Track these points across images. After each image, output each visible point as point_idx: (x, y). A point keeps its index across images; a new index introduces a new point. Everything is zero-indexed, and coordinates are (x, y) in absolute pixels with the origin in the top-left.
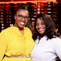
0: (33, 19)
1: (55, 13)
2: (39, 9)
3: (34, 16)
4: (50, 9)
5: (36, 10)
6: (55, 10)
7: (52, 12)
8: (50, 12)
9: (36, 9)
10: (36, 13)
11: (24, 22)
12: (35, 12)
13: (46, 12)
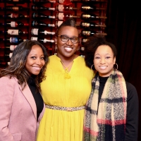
0: (46, 32)
1: (102, 17)
2: (61, 8)
3: (49, 25)
4: (89, 8)
5: (54, 9)
6: (100, 11)
7: (95, 16)
8: (89, 16)
9: (55, 7)
10: (54, 17)
11: (71, 46)
12: (52, 15)
13: (79, 14)
